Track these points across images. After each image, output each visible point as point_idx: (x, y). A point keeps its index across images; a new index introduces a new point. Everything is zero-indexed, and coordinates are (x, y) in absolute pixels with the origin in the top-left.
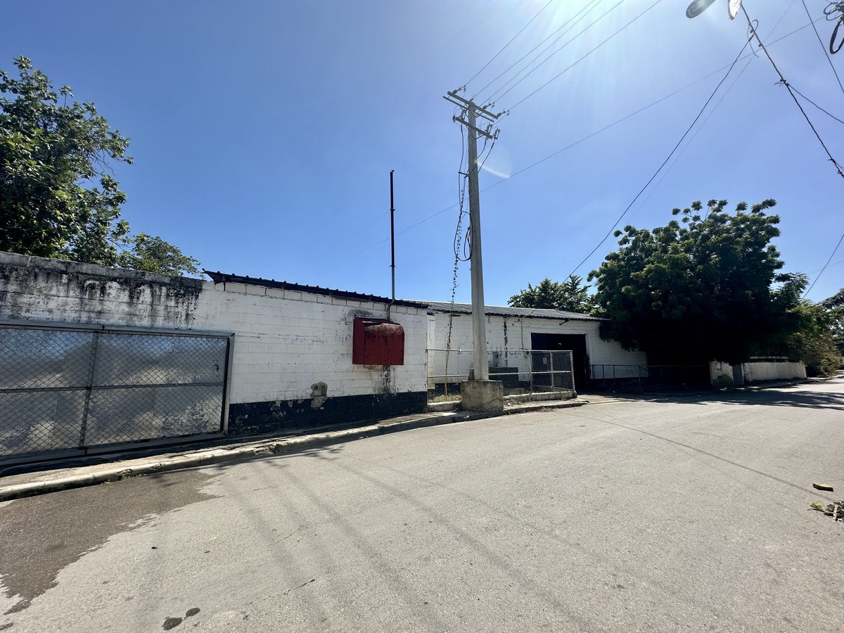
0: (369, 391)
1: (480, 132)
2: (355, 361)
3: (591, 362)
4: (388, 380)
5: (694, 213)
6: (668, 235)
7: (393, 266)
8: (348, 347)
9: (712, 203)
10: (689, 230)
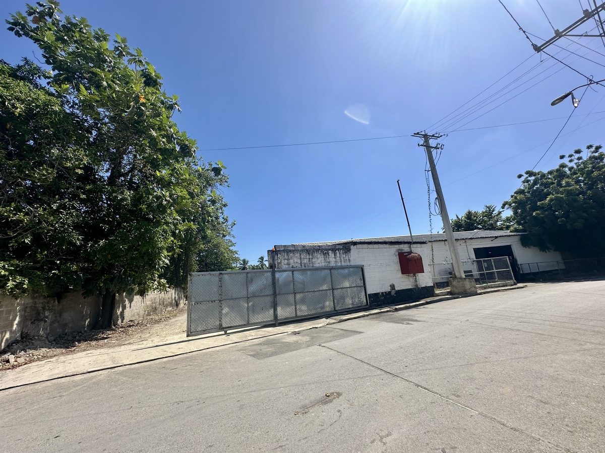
0: (410, 287)
1: (433, 147)
2: (403, 273)
3: (519, 262)
4: (416, 281)
5: (577, 156)
6: (560, 174)
7: (409, 225)
8: (398, 267)
9: (589, 147)
10: (575, 167)
